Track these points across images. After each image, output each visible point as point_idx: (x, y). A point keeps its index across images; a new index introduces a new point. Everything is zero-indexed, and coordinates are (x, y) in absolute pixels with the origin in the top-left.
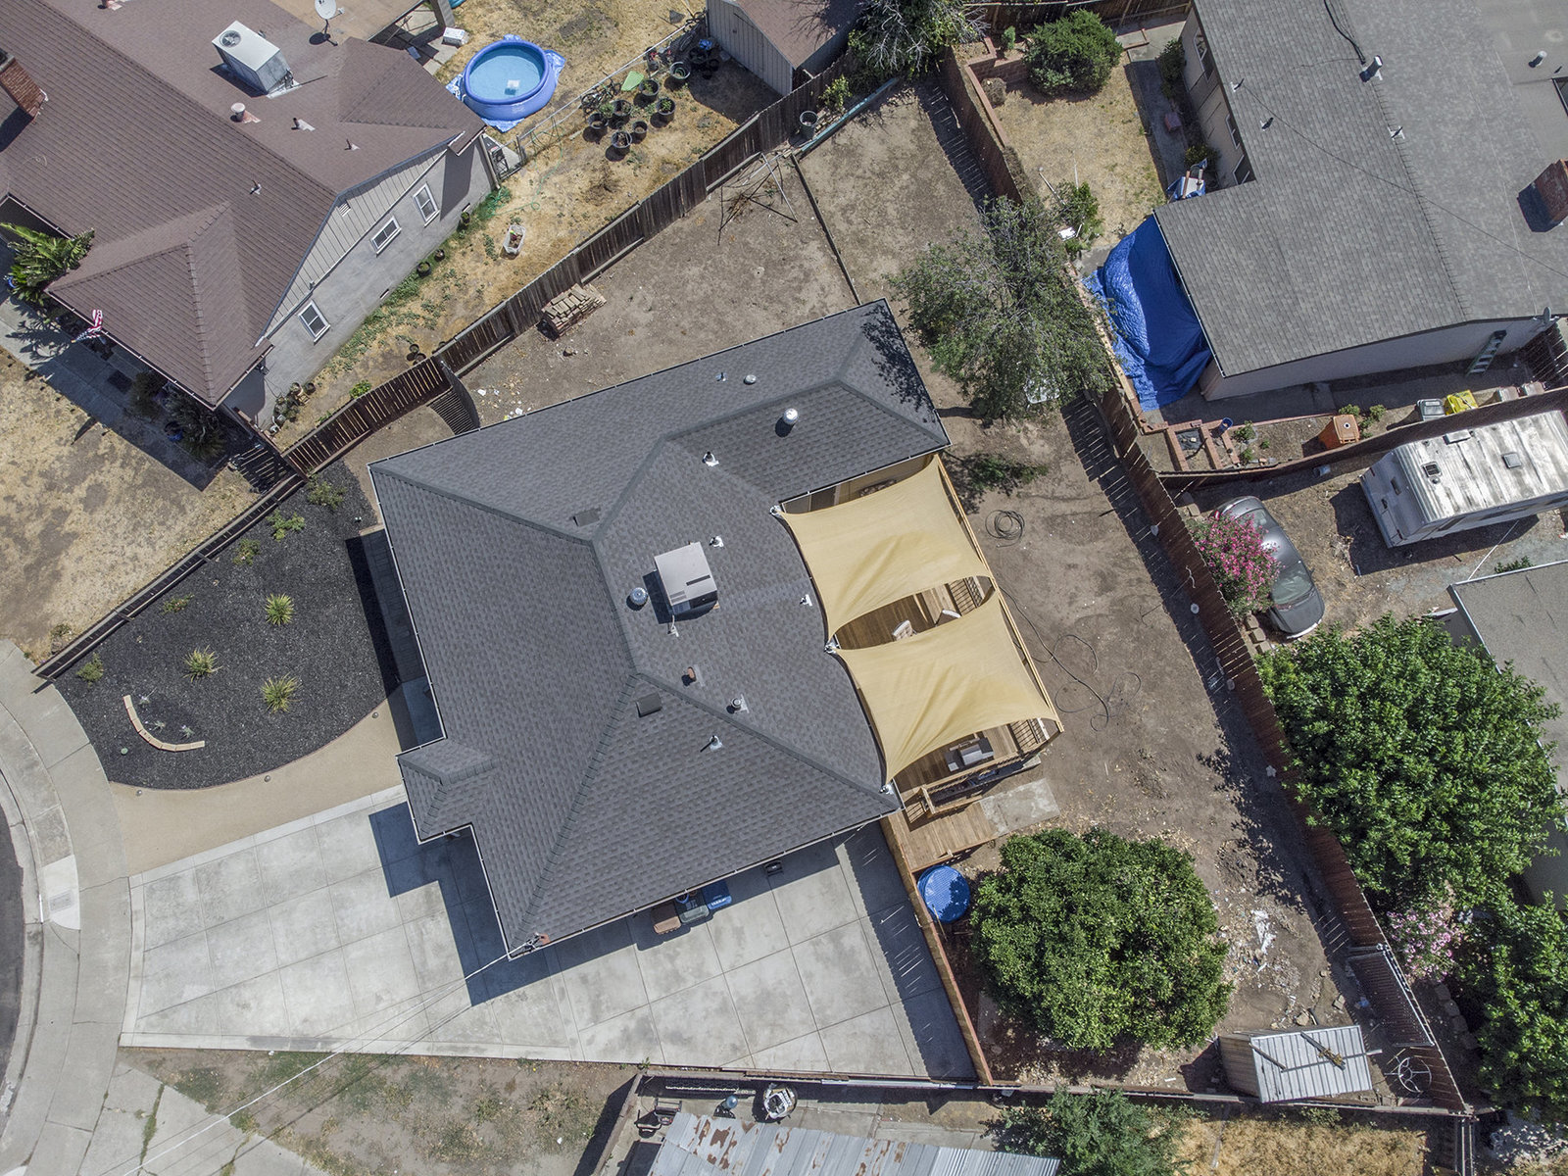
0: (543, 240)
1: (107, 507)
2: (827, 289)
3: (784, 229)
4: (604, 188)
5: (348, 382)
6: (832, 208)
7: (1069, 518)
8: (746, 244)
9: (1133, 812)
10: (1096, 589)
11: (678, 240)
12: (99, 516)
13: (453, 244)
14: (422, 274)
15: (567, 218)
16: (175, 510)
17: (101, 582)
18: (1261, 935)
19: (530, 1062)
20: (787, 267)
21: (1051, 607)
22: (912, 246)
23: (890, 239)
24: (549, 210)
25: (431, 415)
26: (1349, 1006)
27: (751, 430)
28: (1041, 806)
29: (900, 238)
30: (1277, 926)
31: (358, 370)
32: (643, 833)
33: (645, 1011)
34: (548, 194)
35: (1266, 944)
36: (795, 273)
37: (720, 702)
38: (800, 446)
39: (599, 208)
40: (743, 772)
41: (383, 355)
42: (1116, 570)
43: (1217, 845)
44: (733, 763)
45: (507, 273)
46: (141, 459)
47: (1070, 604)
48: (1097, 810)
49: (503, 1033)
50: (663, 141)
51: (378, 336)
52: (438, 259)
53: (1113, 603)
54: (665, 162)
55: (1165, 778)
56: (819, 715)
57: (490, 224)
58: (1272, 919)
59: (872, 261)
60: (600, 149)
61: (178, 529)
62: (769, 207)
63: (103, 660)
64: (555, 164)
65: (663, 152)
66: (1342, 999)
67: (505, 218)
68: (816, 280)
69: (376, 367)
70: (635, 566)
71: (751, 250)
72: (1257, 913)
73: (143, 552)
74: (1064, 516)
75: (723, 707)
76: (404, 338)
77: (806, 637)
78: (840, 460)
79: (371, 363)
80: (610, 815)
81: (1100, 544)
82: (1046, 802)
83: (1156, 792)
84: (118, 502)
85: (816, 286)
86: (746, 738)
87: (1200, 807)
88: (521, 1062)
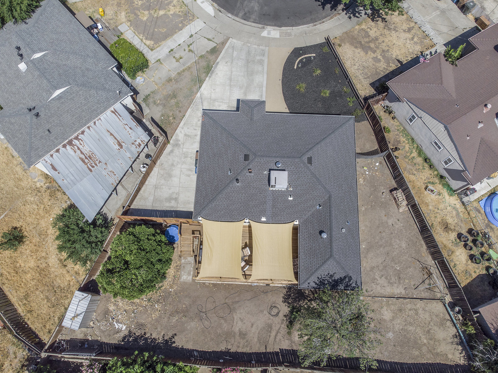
0: (430, 200)
1: (372, 62)
2: (383, 288)
3: (412, 283)
4: (447, 227)
5: (393, 129)
6: (418, 306)
7: (269, 334)
8: (410, 267)
9: (170, 304)
10: (241, 330)
11: (418, 244)
12: (370, 60)
13: (436, 173)
14: (426, 160)
15: (436, 210)
16: (366, 77)
17: (350, 56)
18: (119, 324)
19: (183, 118)
20: (396, 278)
21: (242, 311)
22: (393, 329)
23: (399, 322)
24: (441, 206)
25: (374, 148)
26: (88, 340)
27: (325, 223)
28: (184, 276)
29: (398, 326)
30: (119, 331)
31: (396, 133)
32: (217, 149)
33: (182, 147)
34: (448, 208)
35: (116, 325)
36: (393, 280)
37: (240, 178)
38: (314, 237)
39: (438, 222)
40: (220, 178)
41: (399, 141)
42: (245, 340)
43: (149, 326)
44: (223, 176)
45: (419, 185)
46: (385, 72)
47: (240, 318)
48: (176, 293)
49: (193, 114)
50: (462, 255)
51: (407, 142)
52: (430, 166)
53: (235, 333)
54: (453, 252)
55: (174, 320)
56: (227, 207)
57: (441, 186)
58: (121, 330)
59: (391, 310)
60: (464, 232)
61: (360, 76)
62: (423, 282)
63: (327, 53)
64: (461, 214)
65: (458, 253)
66: (90, 339)
67: (442, 191)
68: (388, 286)
69: (396, 138)
70: (289, 168)
71: (407, 268)
72: (125, 327)
73: (356, 67)
74: (270, 332)
75: (239, 178)
76: (404, 148)
77: (252, 213)
78: (306, 248)
79: (398, 137)
80: (224, 141)
81: (256, 340)
82: (185, 278)
83: (172, 315)
84: (373, 64)
85: (386, 285)
86: (228, 182)
87: (161, 326)
88: (184, 115)
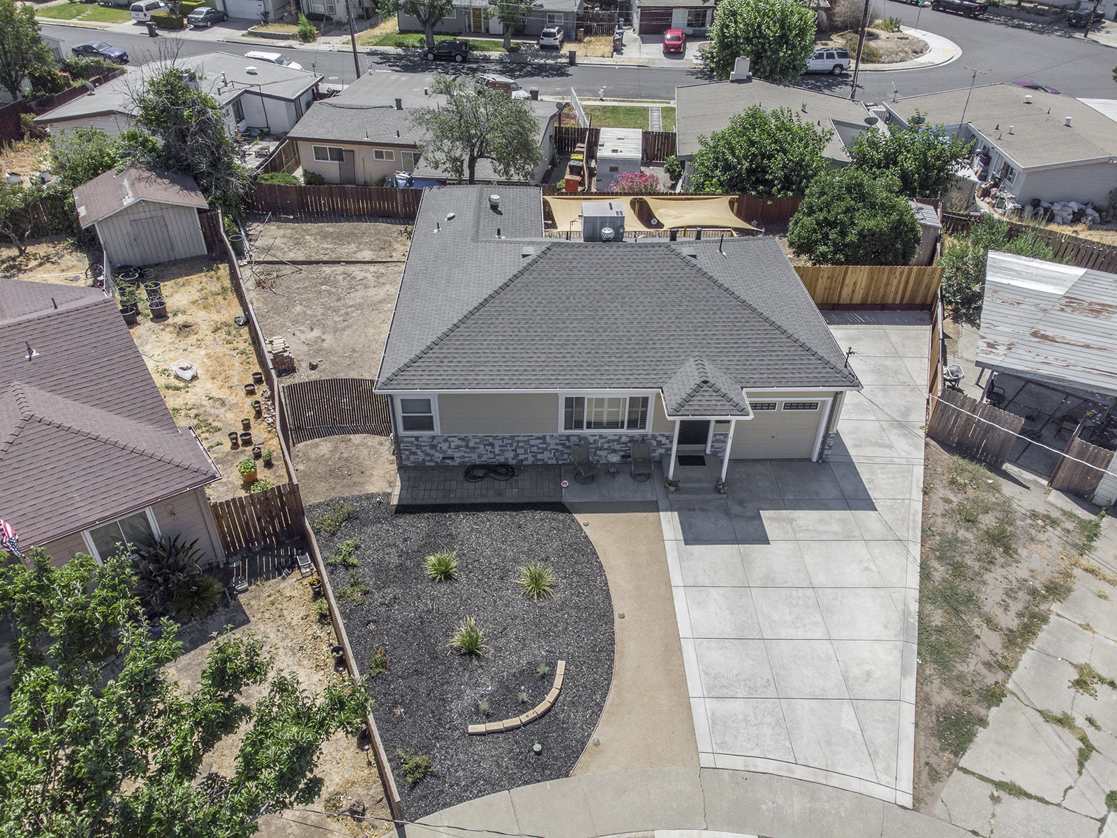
3: (302, 275)
4: (184, 328)
8: (298, 288)
11: (266, 310)
15: (191, 348)
19: (925, 487)
20: (332, 279)
24: (174, 354)
27: (491, 217)
33: (883, 423)
36: (340, 277)
39: (200, 334)
40: (743, 257)
44: (736, 255)
45: (208, 383)
49: (900, 497)
62: (279, 277)
68: (353, 272)
71: (305, 287)
88: (925, 493)
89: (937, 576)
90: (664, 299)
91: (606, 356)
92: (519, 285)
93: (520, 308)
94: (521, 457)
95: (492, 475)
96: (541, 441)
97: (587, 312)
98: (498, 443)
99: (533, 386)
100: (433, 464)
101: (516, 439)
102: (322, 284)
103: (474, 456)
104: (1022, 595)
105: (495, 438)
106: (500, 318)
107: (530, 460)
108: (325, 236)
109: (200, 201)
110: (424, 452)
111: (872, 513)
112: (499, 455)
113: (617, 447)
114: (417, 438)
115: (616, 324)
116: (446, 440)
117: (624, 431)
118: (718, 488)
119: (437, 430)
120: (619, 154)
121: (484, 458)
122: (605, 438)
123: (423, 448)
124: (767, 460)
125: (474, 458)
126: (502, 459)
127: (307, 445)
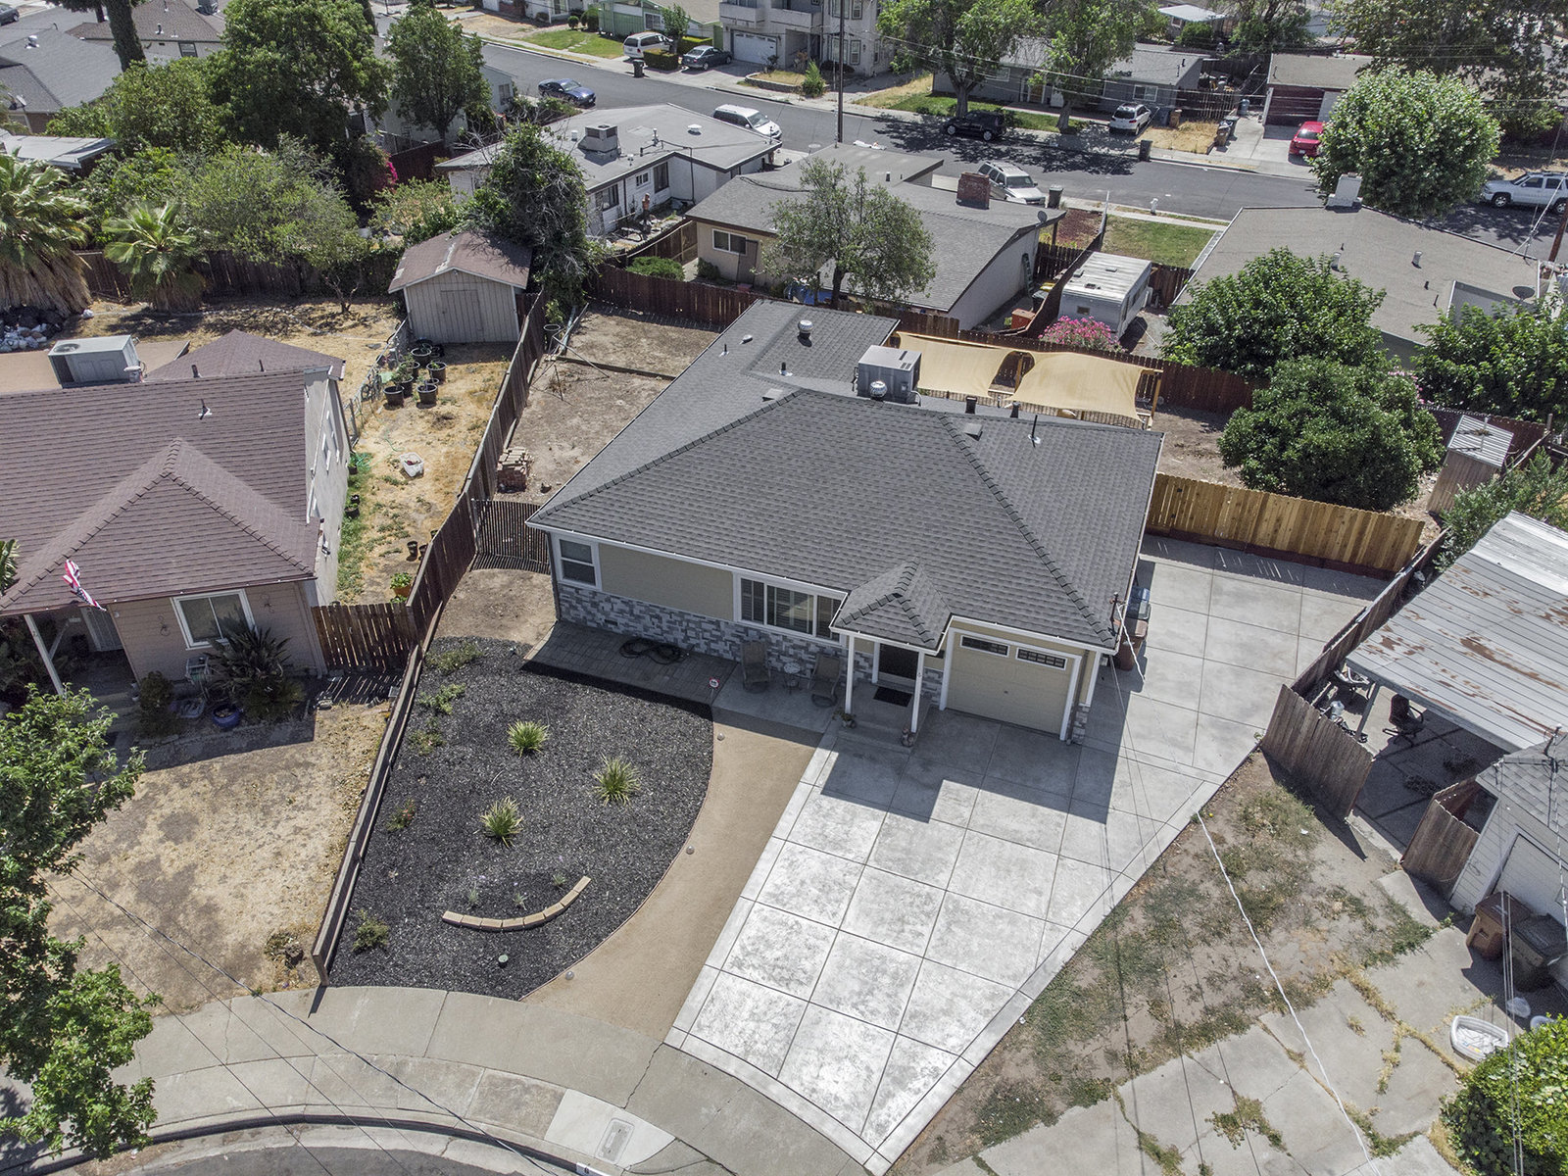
1: (206, 822)
3: (606, 383)
4: (444, 419)
8: (591, 397)
11: (540, 415)
12: (204, 834)
13: (357, 493)
14: (354, 515)
15: (436, 443)
19: (1200, 814)
20: (635, 394)
24: (415, 445)
27: (789, 349)
33: (1204, 717)
34: (401, 441)
36: (644, 393)
39: (455, 429)
40: (1071, 450)
41: (383, 571)
44: (1058, 446)
45: (430, 486)
49: (1155, 816)
50: (455, 387)
51: (360, 564)
52: (356, 503)
54: (473, 393)
57: (374, 473)
60: (410, 408)
62: (579, 380)
64: (384, 427)
65: (462, 391)
67: (382, 465)
71: (599, 398)
73: (301, 819)
76: (388, 553)
84: (215, 811)
88: (1194, 821)
89: (1128, 928)
90: (905, 483)
91: (803, 538)
92: (739, 433)
93: (727, 461)
94: (693, 642)
95: (653, 654)
96: (714, 627)
97: (805, 481)
98: (666, 618)
99: (700, 555)
100: (595, 625)
101: (686, 617)
102: (619, 398)
103: (640, 627)
104: (1233, 989)
105: (663, 610)
106: (700, 467)
107: (703, 649)
108: (663, 342)
109: (518, 278)
110: (584, 608)
111: (1094, 826)
112: (667, 632)
113: (805, 656)
114: (577, 590)
115: (832, 501)
116: (608, 600)
117: (813, 637)
118: (904, 738)
119: (598, 587)
120: (1095, 292)
121: (651, 632)
122: (790, 641)
123: (585, 604)
124: (998, 721)
125: (638, 629)
126: (670, 639)
127: (483, 573)
